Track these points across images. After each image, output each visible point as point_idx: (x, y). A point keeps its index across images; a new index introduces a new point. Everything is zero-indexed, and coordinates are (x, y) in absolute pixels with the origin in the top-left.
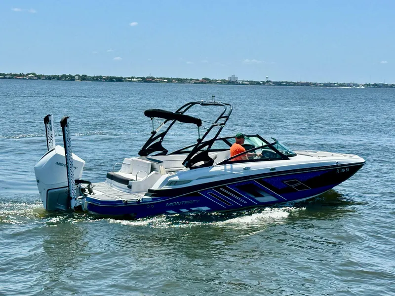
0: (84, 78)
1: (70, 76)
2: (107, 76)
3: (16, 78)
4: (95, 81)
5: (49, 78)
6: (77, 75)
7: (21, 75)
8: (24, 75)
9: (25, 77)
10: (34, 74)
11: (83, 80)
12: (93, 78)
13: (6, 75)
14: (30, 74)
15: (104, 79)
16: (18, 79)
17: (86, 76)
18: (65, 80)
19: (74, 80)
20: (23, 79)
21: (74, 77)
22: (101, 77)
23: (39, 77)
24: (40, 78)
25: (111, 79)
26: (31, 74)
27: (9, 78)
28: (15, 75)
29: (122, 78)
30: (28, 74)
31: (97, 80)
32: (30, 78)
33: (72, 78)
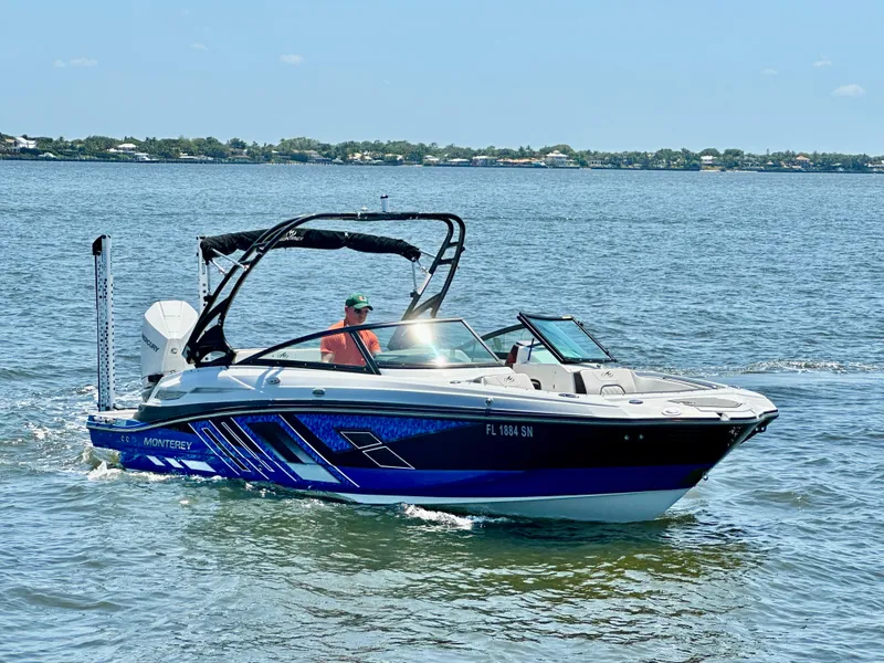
0: (732, 161)
1: (686, 153)
2: (810, 153)
3: (507, 165)
4: (768, 169)
5: (615, 162)
6: (707, 153)
7: (522, 154)
8: (532, 155)
9: (535, 161)
10: (565, 150)
11: (730, 167)
12: (764, 159)
13: (476, 155)
14: (550, 150)
15: (800, 163)
16: (513, 165)
17: (737, 153)
18: (668, 168)
19: (697, 168)
20: (529, 165)
21: (697, 157)
22: (790, 158)
23: (582, 161)
24: (583, 164)
25: (826, 164)
26: (557, 148)
27: (486, 164)
28: (506, 153)
29: (865, 159)
30: (545, 152)
31: (777, 168)
32: (553, 165)
33: (691, 163)
